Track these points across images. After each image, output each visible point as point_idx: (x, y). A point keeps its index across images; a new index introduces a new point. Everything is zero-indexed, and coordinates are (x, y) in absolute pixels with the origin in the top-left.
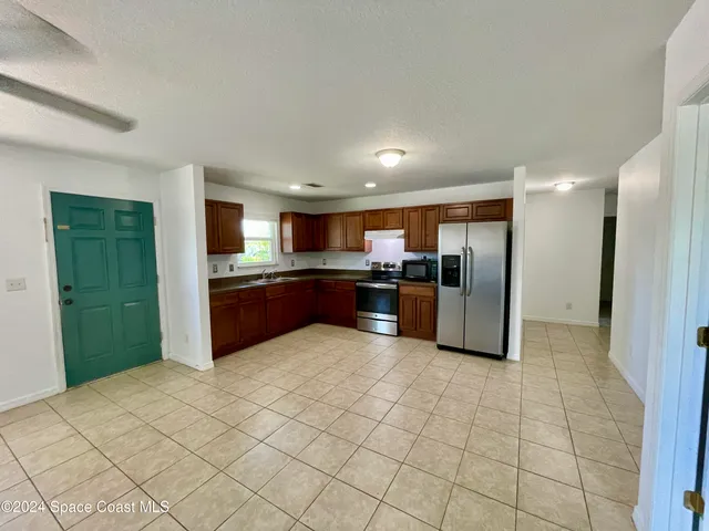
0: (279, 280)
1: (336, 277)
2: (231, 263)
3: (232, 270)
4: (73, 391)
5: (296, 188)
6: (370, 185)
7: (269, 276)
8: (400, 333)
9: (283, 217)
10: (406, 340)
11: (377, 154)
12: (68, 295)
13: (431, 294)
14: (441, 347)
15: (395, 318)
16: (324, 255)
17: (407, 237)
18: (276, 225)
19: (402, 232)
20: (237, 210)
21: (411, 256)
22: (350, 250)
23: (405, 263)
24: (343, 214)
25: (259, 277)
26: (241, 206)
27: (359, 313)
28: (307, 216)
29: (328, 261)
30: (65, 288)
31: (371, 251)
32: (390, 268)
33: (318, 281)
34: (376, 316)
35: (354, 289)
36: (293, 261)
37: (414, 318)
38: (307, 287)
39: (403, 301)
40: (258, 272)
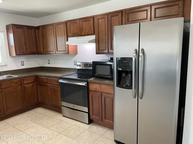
8: (91, 121)
9: (8, 27)
10: (95, 128)
13: (112, 92)
15: (86, 109)
16: (48, 57)
18: (3, 35)
19: (93, 37)
23: (95, 64)
24: (52, 24)
27: (63, 103)
28: (30, 28)
32: (89, 66)
33: (37, 77)
34: (74, 106)
35: (59, 84)
36: (23, 62)
37: (100, 110)
38: (25, 82)
39: (92, 95)
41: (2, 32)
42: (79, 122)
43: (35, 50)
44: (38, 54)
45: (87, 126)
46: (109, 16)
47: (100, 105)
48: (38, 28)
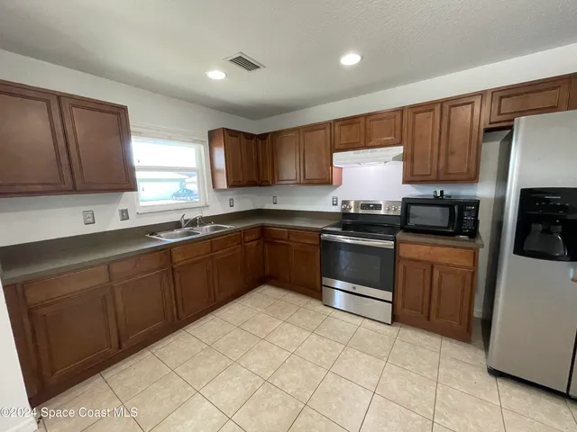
0: (205, 230)
1: (289, 224)
2: (122, 206)
3: (124, 215)
7: (193, 223)
8: (395, 319)
9: (212, 136)
10: (411, 335)
13: (468, 263)
14: (496, 373)
15: (388, 295)
16: (274, 190)
17: (408, 158)
18: (203, 149)
19: (399, 150)
21: (413, 191)
22: (310, 183)
23: (408, 203)
24: (297, 129)
25: (177, 225)
26: (124, 109)
27: (326, 281)
28: (249, 136)
29: (279, 199)
31: (340, 183)
32: (372, 208)
33: (263, 228)
34: (354, 288)
35: (318, 242)
36: (232, 199)
37: (427, 299)
38: (247, 238)
39: (405, 268)
40: (176, 217)
41: (202, 142)
42: (367, 320)
43: (255, 179)
44: (260, 186)
45: (392, 330)
46: (446, 106)
47: (427, 288)
48: (263, 137)
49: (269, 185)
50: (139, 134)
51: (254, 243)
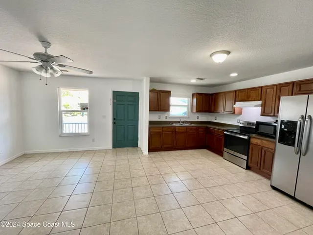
0: (188, 125)
2: (166, 115)
3: (166, 118)
4: (114, 149)
5: (193, 81)
6: (234, 75)
7: (183, 122)
8: (247, 167)
9: (193, 95)
11: (211, 55)
12: (115, 121)
15: (245, 157)
16: (216, 114)
18: (190, 99)
19: (260, 103)
20: (168, 93)
23: (258, 124)
24: (224, 92)
25: (179, 122)
26: (170, 92)
27: (225, 149)
29: (217, 118)
30: (114, 119)
31: (241, 114)
33: (207, 128)
34: (234, 153)
35: (224, 135)
36: (198, 116)
39: (252, 148)
40: (179, 120)
41: (190, 97)
43: (207, 109)
46: (278, 86)
48: (212, 95)
49: (212, 112)
50: (173, 96)
51: (202, 132)
